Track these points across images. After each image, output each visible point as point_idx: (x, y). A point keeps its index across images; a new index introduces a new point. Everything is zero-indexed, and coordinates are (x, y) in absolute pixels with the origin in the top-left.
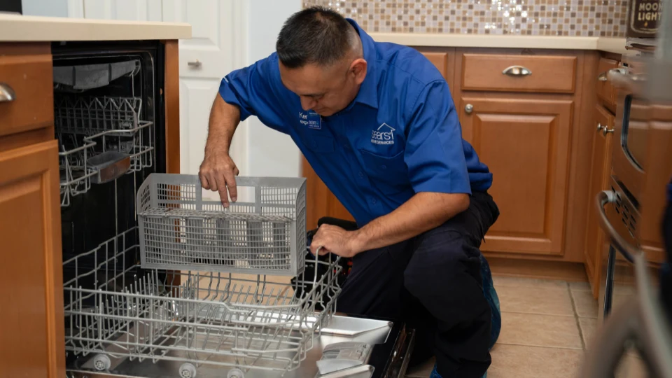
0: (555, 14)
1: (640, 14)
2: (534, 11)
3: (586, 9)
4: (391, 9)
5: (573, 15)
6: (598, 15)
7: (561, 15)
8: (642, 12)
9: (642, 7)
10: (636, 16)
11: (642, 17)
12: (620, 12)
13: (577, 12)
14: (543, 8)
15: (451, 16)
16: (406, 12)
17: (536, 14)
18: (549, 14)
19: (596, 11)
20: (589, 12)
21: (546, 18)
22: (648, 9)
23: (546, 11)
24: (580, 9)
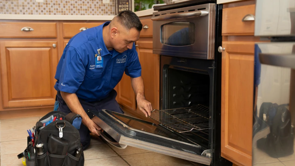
0: (86, 10)
1: (119, 9)
2: (78, 8)
3: (98, 8)
4: (16, 7)
5: (93, 10)
6: (102, 10)
7: (88, 10)
8: (120, 8)
9: (120, 6)
10: (118, 10)
11: (120, 10)
12: (110, 9)
13: (94, 9)
14: (81, 7)
15: (44, 11)
16: (24, 9)
17: (79, 10)
18: (84, 10)
19: (101, 9)
20: (99, 9)
21: (83, 11)
22: (122, 7)
23: (83, 8)
24: (95, 8)
